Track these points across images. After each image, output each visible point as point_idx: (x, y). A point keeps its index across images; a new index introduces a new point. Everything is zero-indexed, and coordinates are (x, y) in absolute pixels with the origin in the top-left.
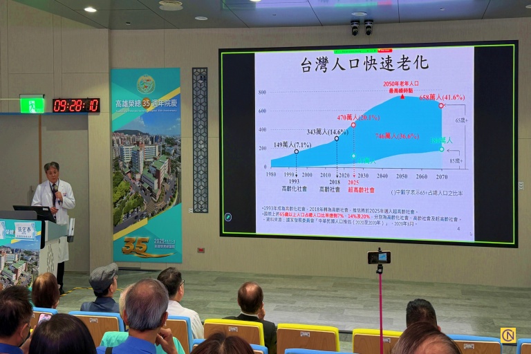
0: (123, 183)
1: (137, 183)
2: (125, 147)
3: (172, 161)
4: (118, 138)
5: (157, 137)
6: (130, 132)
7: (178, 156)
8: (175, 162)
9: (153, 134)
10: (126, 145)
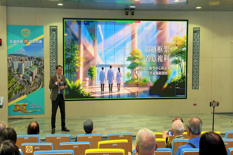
0: (13, 79)
1: (21, 79)
2: (14, 62)
3: (39, 68)
4: (11, 58)
5: (32, 58)
6: (17, 55)
7: (42, 66)
8: (41, 69)
9: (30, 56)
10: (15, 61)
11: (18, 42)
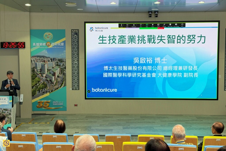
0: (37, 78)
1: (44, 78)
4: (34, 59)
5: (54, 59)
6: (40, 57)
7: (64, 66)
8: (63, 69)
10: (38, 62)
11: (41, 45)
